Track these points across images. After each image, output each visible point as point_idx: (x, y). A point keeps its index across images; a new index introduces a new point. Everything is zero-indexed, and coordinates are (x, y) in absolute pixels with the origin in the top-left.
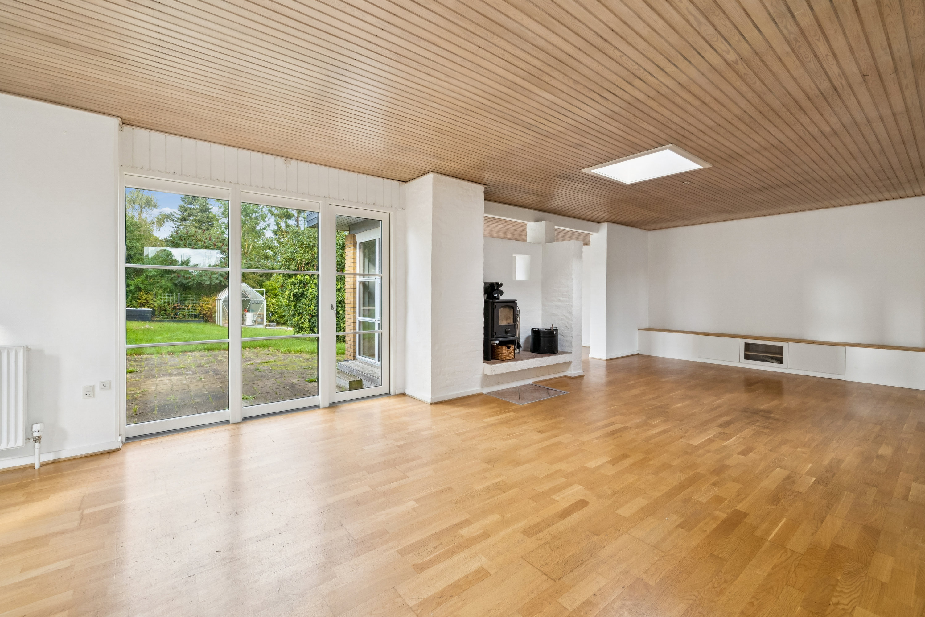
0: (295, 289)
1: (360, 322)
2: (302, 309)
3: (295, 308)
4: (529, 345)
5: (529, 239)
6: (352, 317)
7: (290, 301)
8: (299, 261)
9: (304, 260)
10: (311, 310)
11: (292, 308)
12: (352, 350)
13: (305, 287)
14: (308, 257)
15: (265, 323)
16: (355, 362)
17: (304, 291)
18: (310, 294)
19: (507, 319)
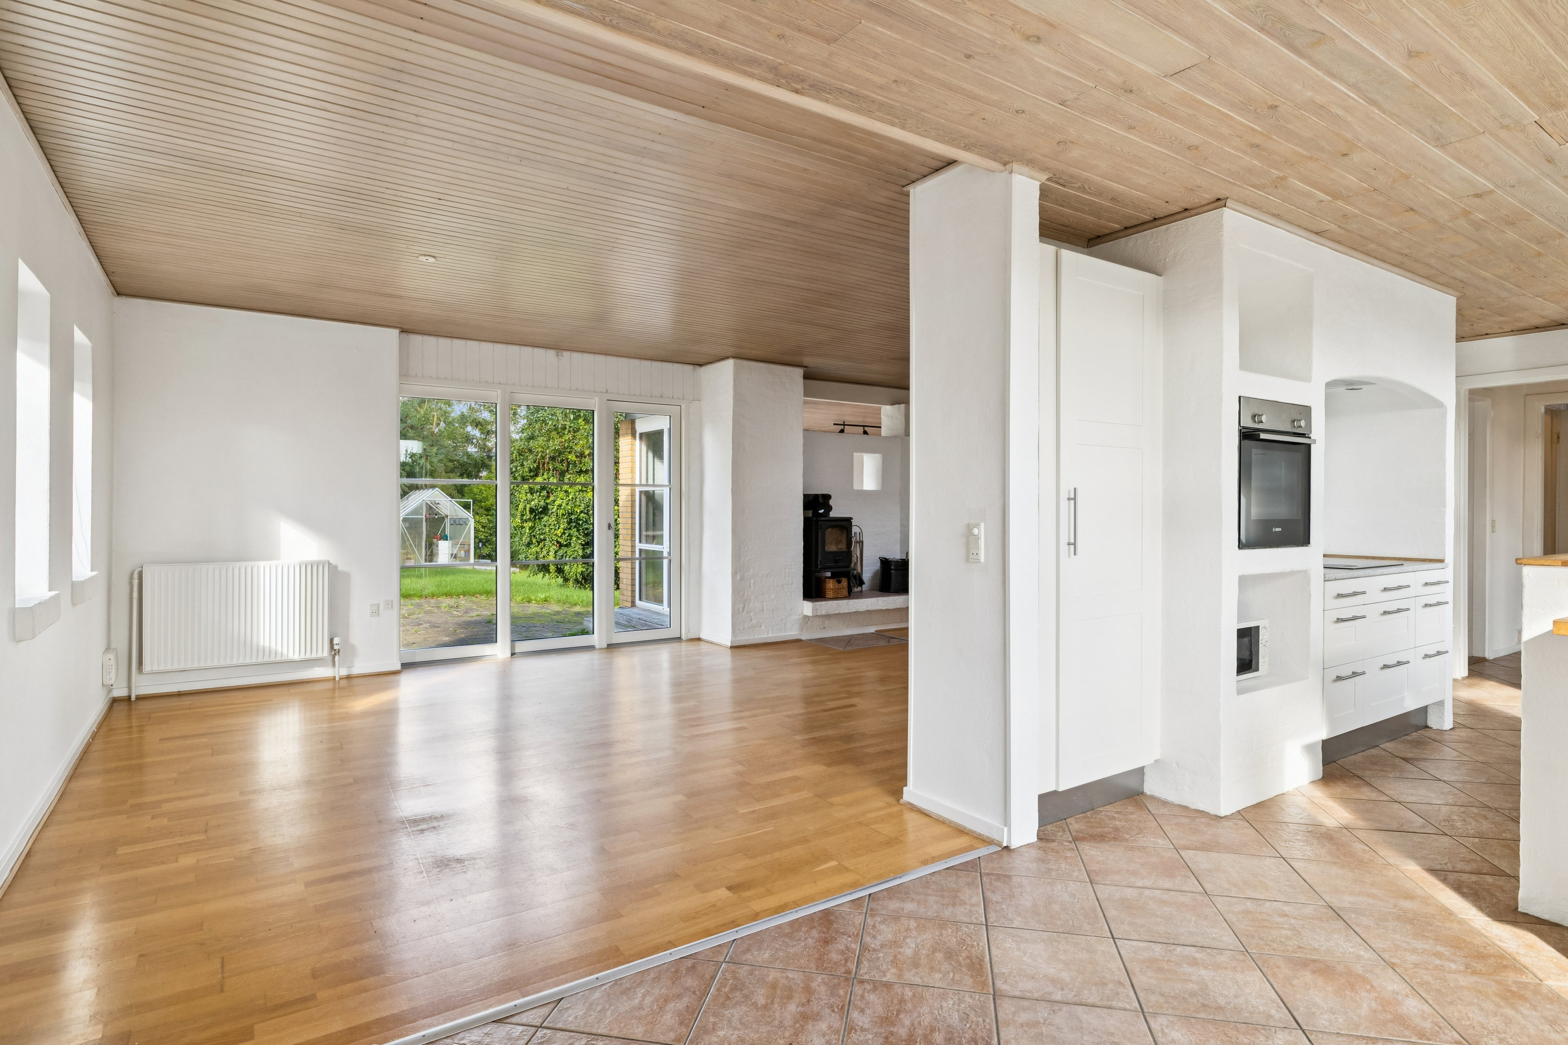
0: (533, 500)
1: (641, 550)
2: (544, 534)
3: (533, 532)
4: (878, 582)
5: (884, 432)
6: (629, 543)
7: (523, 521)
8: (540, 455)
9: (548, 451)
10: (559, 535)
11: (528, 531)
12: (629, 593)
13: (548, 497)
14: (553, 448)
15: (472, 560)
16: (634, 610)
17: (547, 503)
18: (557, 509)
19: (837, 544)
